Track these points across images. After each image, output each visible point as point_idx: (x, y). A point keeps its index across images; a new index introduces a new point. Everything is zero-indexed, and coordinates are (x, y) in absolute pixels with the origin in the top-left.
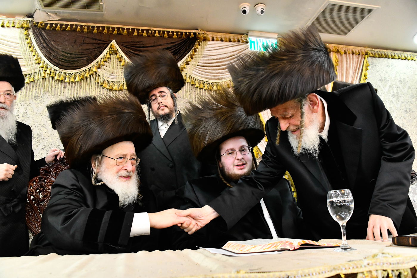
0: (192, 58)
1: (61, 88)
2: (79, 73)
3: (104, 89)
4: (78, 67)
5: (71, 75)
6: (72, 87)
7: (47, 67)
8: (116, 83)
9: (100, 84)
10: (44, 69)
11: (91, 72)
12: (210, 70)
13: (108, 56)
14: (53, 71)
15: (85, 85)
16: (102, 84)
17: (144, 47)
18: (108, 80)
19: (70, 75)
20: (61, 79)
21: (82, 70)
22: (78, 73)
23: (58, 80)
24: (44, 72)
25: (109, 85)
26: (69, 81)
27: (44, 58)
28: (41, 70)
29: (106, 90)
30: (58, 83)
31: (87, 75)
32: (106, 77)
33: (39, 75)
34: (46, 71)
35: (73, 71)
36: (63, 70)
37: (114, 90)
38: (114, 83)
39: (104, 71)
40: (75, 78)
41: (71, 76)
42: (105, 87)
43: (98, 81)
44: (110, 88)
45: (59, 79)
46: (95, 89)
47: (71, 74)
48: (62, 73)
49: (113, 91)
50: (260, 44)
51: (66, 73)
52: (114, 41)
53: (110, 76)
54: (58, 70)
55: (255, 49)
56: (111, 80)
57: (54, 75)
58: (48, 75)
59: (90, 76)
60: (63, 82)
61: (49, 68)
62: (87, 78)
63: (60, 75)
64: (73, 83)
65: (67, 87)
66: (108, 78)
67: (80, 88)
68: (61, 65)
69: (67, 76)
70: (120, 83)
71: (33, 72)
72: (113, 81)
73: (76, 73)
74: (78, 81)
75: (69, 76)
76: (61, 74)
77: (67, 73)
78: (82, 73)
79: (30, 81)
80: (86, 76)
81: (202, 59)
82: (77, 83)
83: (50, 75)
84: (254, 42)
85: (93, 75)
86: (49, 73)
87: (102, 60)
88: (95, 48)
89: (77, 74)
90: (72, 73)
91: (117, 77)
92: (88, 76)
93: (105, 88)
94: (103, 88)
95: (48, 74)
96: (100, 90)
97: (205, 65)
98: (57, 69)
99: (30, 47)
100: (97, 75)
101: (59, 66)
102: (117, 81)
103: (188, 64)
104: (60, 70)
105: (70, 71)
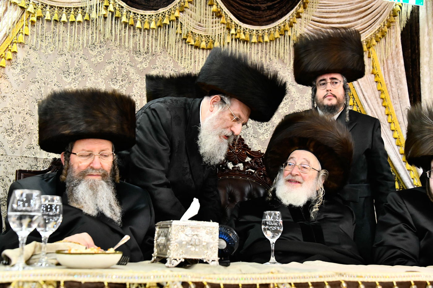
0: (305, 8)
1: (129, 35)
2: (155, 17)
3: (187, 45)
4: (155, 8)
5: (143, 17)
6: (144, 36)
8: (204, 37)
9: (182, 37)
10: (105, 3)
11: (172, 17)
14: (117, 8)
15: (162, 36)
16: (186, 38)
18: (193, 32)
19: (142, 17)
20: (130, 22)
21: (159, 13)
22: (153, 15)
23: (126, 24)
25: (194, 39)
26: (141, 27)
28: (100, 4)
29: (190, 46)
30: (125, 28)
31: (166, 21)
32: (192, 28)
33: (97, 11)
34: (107, 7)
35: (147, 11)
36: (133, 8)
37: (201, 48)
39: (189, 17)
40: (149, 23)
41: (143, 19)
42: (189, 42)
43: (181, 32)
44: (197, 45)
45: (127, 22)
46: (176, 44)
47: (144, 16)
49: (199, 49)
51: (136, 14)
53: (197, 26)
54: (124, 7)
56: (197, 32)
57: (120, 15)
58: (110, 14)
59: (170, 22)
60: (132, 28)
61: (112, 2)
62: (165, 25)
64: (147, 31)
65: (137, 36)
66: (194, 29)
67: (156, 39)
69: (138, 18)
70: (209, 38)
71: (88, 5)
72: (200, 33)
73: (150, 16)
74: (154, 29)
75: (141, 20)
77: (138, 14)
78: (158, 16)
79: (85, 19)
81: (318, 10)
82: (151, 30)
83: (113, 13)
85: (174, 22)
89: (152, 17)
91: (207, 28)
92: (168, 23)
93: (189, 44)
94: (185, 43)
95: (110, 11)
96: (182, 47)
98: (123, 5)
100: (179, 23)
101: (129, 2)
102: (205, 34)
103: (299, 17)
104: (128, 9)
105: (143, 11)
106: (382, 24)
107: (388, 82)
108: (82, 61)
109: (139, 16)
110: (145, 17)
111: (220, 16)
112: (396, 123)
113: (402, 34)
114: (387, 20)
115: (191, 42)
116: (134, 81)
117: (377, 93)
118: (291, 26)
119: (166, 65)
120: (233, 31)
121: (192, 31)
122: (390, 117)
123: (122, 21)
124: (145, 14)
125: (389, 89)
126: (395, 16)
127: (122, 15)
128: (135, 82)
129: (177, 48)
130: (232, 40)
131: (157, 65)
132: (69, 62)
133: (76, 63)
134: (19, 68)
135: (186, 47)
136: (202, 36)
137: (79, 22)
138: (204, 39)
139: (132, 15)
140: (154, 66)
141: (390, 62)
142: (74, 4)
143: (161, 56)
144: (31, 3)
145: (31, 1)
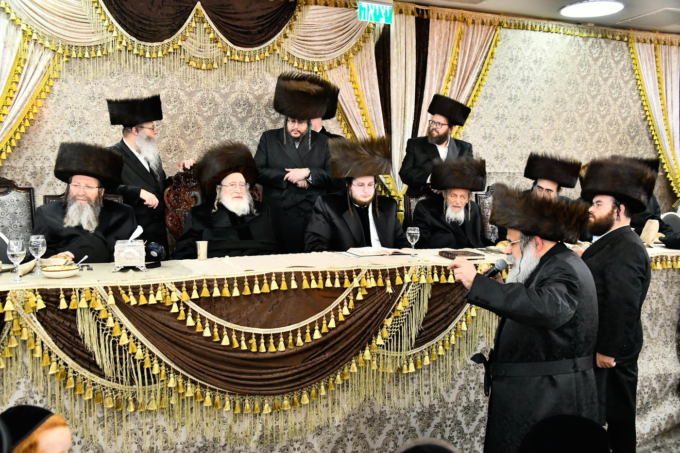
0: (291, 29)
2: (161, 47)
4: (161, 40)
6: (153, 64)
7: (122, 37)
9: (185, 61)
10: (119, 39)
11: (175, 46)
12: (311, 45)
13: (194, 25)
14: (129, 43)
15: (168, 62)
16: (188, 61)
17: (235, 13)
18: (195, 56)
19: (150, 48)
20: (141, 53)
21: (164, 43)
22: (159, 46)
23: (137, 55)
24: (119, 43)
25: (196, 62)
26: (150, 57)
27: (116, 24)
28: (115, 41)
29: (193, 68)
30: (137, 58)
31: (171, 50)
32: (193, 53)
33: (113, 47)
34: (121, 43)
35: (154, 43)
36: (142, 42)
37: (202, 69)
38: (201, 59)
39: (190, 44)
40: (157, 53)
42: (191, 65)
43: (184, 58)
44: (198, 67)
45: (138, 53)
46: (181, 67)
50: (372, 12)
51: (145, 46)
52: (199, 3)
53: (197, 51)
54: (135, 41)
55: (364, 19)
56: (198, 56)
58: (124, 48)
59: (174, 50)
60: (143, 57)
61: (124, 38)
62: (170, 53)
64: (155, 59)
65: (148, 64)
66: (195, 54)
67: (164, 65)
68: (140, 36)
69: (148, 50)
70: (208, 60)
71: (105, 42)
72: (200, 57)
73: (157, 46)
74: (161, 57)
75: (150, 51)
76: (139, 47)
78: (164, 46)
79: (104, 53)
80: (169, 51)
81: (302, 30)
82: (159, 59)
83: (126, 47)
84: (364, 9)
85: (177, 50)
86: (125, 44)
87: (187, 30)
88: (178, 13)
89: (159, 48)
91: (206, 53)
94: (189, 66)
95: (123, 46)
96: (186, 69)
97: (306, 38)
99: (97, 8)
100: (182, 50)
101: (138, 38)
102: (205, 58)
103: (286, 37)
104: (138, 42)
105: (151, 43)
106: (358, 40)
107: (363, 88)
108: (104, 87)
109: (148, 47)
110: (153, 48)
111: (217, 42)
112: (370, 121)
113: (376, 48)
114: (363, 36)
115: (193, 64)
117: (354, 97)
118: (279, 45)
120: (228, 54)
122: (364, 117)
123: (134, 53)
124: (153, 45)
125: (365, 94)
126: (369, 32)
127: (133, 48)
129: (182, 70)
130: (228, 60)
132: (94, 89)
133: (99, 90)
134: (55, 98)
135: (189, 69)
136: (203, 59)
137: (99, 57)
138: (204, 61)
139: (142, 47)
141: (365, 71)
142: (94, 43)
143: (169, 78)
144: (60, 45)
145: (60, 44)
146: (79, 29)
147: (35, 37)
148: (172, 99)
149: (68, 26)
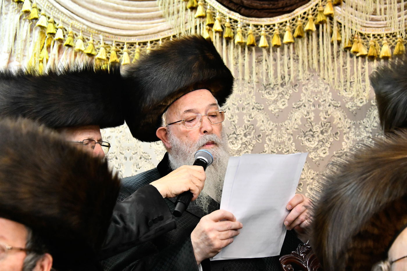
1: (250, 63)
2: (291, 23)
3: (355, 58)
4: (288, 9)
5: (271, 29)
6: (275, 60)
7: (213, 16)
8: (385, 38)
9: (343, 46)
10: (208, 21)
11: (320, 18)
14: (227, 24)
15: (306, 52)
16: (350, 46)
18: (363, 33)
19: (268, 29)
20: (249, 40)
21: (296, 15)
22: (286, 22)
23: (243, 45)
24: (208, 27)
25: (366, 45)
26: (268, 45)
28: (200, 25)
29: (360, 59)
30: (243, 52)
31: (310, 26)
32: (359, 26)
34: (211, 25)
35: (275, 18)
36: (251, 19)
37: (381, 56)
38: (379, 37)
39: (353, 10)
40: (282, 36)
41: (271, 31)
42: (356, 52)
43: (339, 39)
44: (372, 54)
45: (244, 41)
46: (333, 61)
47: (271, 26)
48: (250, 27)
49: (379, 59)
51: (259, 27)
53: (368, 22)
54: (239, 20)
56: (371, 32)
57: (232, 34)
58: (218, 35)
59: (317, 27)
60: (254, 49)
61: (218, 17)
62: (309, 32)
63: (245, 32)
64: (278, 49)
65: (264, 61)
66: (364, 29)
67: (296, 59)
68: (246, 8)
69: (263, 33)
70: (395, 36)
72: (376, 33)
73: (281, 24)
74: (290, 43)
75: (267, 33)
76: (246, 30)
77: (262, 26)
78: (296, 21)
80: (307, 28)
82: (286, 47)
83: (221, 33)
85: (325, 25)
86: (219, 28)
89: (285, 25)
90: (274, 25)
91: (388, 21)
92: (314, 29)
93: (358, 55)
94: (351, 56)
95: (217, 32)
96: (345, 63)
98: (236, 18)
100: (335, 24)
101: (243, 10)
102: (387, 32)
104: (244, 21)
105: (269, 19)
109: (263, 29)
110: (274, 28)
115: (359, 50)
116: (266, 132)
119: (319, 99)
121: (361, 32)
123: (236, 42)
124: (273, 23)
127: (234, 33)
128: (267, 134)
129: (336, 68)
131: (304, 101)
135: (352, 62)
136: (382, 36)
138: (385, 41)
139: (251, 29)
140: (298, 103)
142: (162, 33)
143: (310, 86)
144: (102, 44)
145: (102, 42)
146: (137, 12)
147: (59, 35)
148: (317, 128)
149: (118, 10)
